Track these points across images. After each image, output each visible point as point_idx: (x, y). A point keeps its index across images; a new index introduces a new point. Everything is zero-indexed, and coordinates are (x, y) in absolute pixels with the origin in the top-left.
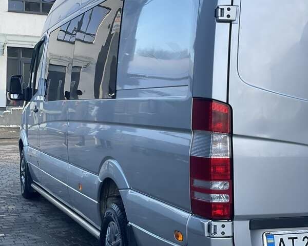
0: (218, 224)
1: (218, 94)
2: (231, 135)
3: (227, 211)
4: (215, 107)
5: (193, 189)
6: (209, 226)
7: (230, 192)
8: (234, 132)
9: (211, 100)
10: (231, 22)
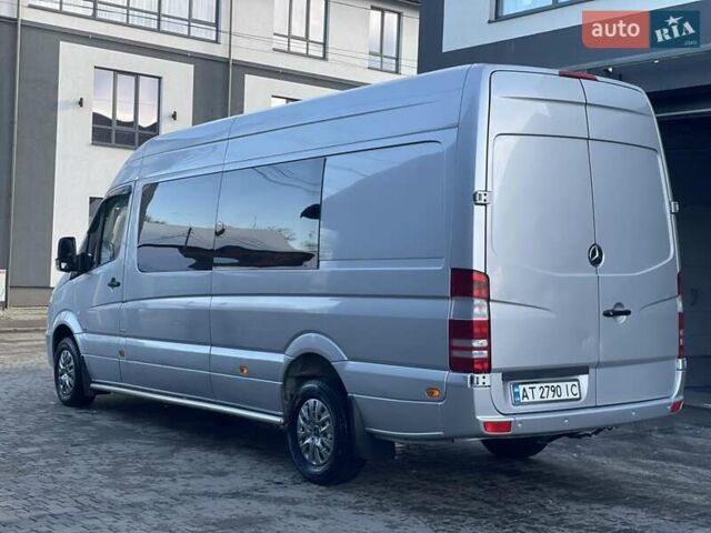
0: (481, 376)
1: (478, 265)
2: (488, 300)
3: (486, 365)
4: (475, 275)
5: (452, 348)
6: (472, 378)
7: (489, 348)
8: (492, 298)
9: (472, 271)
10: (485, 205)
